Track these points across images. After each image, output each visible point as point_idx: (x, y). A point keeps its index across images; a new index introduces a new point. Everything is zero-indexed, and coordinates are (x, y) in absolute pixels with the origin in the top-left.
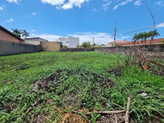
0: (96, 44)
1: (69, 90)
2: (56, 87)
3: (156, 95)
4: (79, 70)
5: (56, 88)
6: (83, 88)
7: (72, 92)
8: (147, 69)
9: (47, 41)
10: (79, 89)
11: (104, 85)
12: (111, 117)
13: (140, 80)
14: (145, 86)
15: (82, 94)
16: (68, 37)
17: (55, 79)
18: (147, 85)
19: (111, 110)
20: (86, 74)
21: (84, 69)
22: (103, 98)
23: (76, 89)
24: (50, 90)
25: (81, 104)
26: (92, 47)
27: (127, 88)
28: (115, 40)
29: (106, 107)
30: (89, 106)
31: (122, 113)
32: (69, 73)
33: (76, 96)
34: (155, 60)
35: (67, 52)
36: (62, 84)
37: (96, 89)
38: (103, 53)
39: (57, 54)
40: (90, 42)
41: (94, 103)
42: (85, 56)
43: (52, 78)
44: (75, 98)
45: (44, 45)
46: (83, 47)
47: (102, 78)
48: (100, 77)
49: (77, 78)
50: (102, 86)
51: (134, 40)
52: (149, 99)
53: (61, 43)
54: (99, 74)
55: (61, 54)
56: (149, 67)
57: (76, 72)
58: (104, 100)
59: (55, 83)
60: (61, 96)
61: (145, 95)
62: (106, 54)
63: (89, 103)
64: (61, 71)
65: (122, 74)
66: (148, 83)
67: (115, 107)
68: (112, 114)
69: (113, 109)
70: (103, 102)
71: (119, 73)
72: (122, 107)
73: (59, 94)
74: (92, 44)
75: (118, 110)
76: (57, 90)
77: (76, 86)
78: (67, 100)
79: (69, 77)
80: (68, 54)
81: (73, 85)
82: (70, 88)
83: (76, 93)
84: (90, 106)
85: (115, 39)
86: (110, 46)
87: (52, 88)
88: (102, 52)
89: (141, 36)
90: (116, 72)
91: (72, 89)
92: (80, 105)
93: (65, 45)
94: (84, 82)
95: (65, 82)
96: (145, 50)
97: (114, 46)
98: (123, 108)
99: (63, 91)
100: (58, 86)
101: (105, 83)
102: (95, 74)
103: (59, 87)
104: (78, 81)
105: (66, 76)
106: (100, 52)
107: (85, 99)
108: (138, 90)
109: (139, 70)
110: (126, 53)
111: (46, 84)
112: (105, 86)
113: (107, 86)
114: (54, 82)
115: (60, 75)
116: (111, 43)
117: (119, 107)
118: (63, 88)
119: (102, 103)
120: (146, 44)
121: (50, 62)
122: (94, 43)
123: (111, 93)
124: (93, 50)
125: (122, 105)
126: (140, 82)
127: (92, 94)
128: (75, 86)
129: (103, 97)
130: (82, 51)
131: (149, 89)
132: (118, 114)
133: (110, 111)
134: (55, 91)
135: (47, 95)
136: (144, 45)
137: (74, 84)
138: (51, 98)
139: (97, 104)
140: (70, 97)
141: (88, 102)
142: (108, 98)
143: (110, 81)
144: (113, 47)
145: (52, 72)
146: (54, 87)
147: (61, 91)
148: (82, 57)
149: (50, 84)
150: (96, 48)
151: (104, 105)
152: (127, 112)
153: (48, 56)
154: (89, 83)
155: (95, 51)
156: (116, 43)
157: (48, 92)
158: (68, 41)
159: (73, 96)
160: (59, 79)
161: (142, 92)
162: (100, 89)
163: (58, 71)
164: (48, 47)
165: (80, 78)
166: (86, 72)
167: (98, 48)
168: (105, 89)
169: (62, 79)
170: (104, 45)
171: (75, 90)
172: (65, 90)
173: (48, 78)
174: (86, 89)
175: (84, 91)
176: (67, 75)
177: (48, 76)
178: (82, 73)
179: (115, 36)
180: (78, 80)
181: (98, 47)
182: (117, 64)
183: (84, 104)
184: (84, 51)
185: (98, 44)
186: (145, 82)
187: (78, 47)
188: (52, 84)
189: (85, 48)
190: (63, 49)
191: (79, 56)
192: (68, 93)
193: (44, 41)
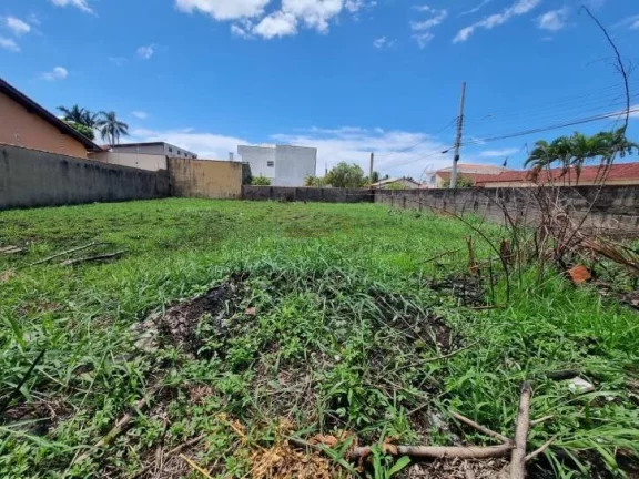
0: (382, 175)
1: (279, 353)
2: (229, 337)
3: (630, 388)
4: (319, 275)
5: (229, 341)
6: (333, 345)
7: (288, 362)
8: (589, 281)
9: (194, 157)
10: (318, 351)
11: (418, 338)
12: (450, 471)
13: (559, 325)
14: (583, 350)
15: (329, 369)
16: (274, 146)
17: (222, 308)
18: (591, 346)
19: (449, 443)
20: (346, 292)
21: (337, 272)
22: (414, 391)
23: (305, 350)
24: (202, 349)
25: (329, 412)
26: (367, 187)
27: (510, 355)
28: (459, 163)
29: (429, 430)
30: (358, 421)
31: (495, 456)
32: (277, 285)
33: (307, 379)
34: (618, 246)
35: (270, 203)
36: (251, 327)
37: (386, 352)
38: (408, 211)
39: (230, 209)
40: (357, 167)
41: (381, 409)
43: (211, 303)
44: (301, 384)
45: (182, 171)
46: (329, 186)
47: (408, 311)
48: (400, 306)
49: (311, 307)
50: (410, 341)
51: (530, 167)
52: (601, 402)
53: (246, 168)
54: (395, 296)
55: (246, 211)
56: (594, 275)
57: (305, 282)
58: (418, 399)
59: (225, 323)
60: (248, 373)
61: (583, 389)
62: (418, 216)
63: (361, 411)
64: (247, 275)
65: (487, 298)
66: (594, 338)
67: (461, 431)
68: (451, 459)
69: (455, 437)
70: (414, 406)
71: (474, 294)
72: (492, 433)
73: (239, 367)
74: (366, 174)
75: (477, 442)
76: (233, 350)
77: (305, 338)
78: (271, 392)
79: (277, 302)
80: (271, 209)
81: (293, 335)
82: (283, 344)
83: (305, 368)
84: (362, 420)
85: (457, 158)
86: (438, 184)
87: (211, 343)
88: (404, 207)
89: (561, 150)
90: (463, 290)
91: (292, 350)
92: (322, 418)
93: (263, 175)
94: (338, 323)
95: (263, 321)
96: (578, 207)
97: (452, 186)
98: (498, 435)
99: (256, 355)
100: (236, 333)
101: (423, 332)
102: (382, 294)
103: (241, 339)
104: (314, 319)
105: (267, 295)
106: (397, 206)
107: (341, 391)
108: (554, 367)
109: (558, 283)
110: (506, 214)
111: (187, 324)
112: (419, 342)
113: (430, 342)
114: (218, 318)
115: (243, 292)
116: (441, 174)
117: (482, 433)
118: (255, 342)
119: (410, 412)
120: (580, 184)
121: (201, 240)
122: (374, 170)
123: (445, 372)
124: (370, 197)
125: (494, 424)
126: (560, 332)
127: (371, 372)
128: (302, 338)
129: (415, 389)
130: (327, 201)
131: (598, 364)
132: (476, 462)
133: (444, 445)
134: (222, 355)
135: (194, 367)
136: (573, 184)
137: (296, 331)
138: (209, 382)
139: (391, 413)
140: (282, 381)
141: (356, 405)
142: (432, 392)
143: (439, 323)
144: (449, 190)
145: (210, 280)
146: (219, 338)
147: (249, 355)
148: (326, 226)
149: (202, 325)
150: (382, 191)
151: (419, 419)
152: (518, 455)
153: (196, 214)
154: (360, 328)
155: (377, 203)
156: (460, 176)
157: (197, 357)
158: (272, 158)
159: (295, 379)
160: (242, 307)
161: (571, 375)
162: (403, 355)
163: (234, 276)
164: (195, 180)
165: (321, 307)
167: (389, 192)
168: (422, 354)
169: (251, 306)
170: (410, 180)
171: (301, 354)
172: (264, 351)
173: (197, 300)
174: (349, 352)
175: (337, 358)
176: (269, 291)
177: (197, 295)
178: (331, 288)
179: (458, 145)
180: (315, 314)
181: (387, 187)
182: (466, 259)
183: (341, 411)
184: (334, 201)
185: (387, 177)
186: (581, 335)
187: (310, 183)
188: (211, 323)
189: (339, 190)
190: (253, 190)
191: (315, 218)
192: (274, 363)
193: (182, 156)
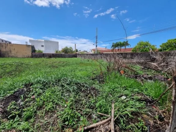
0: (79, 50)
1: (45, 109)
2: (24, 108)
3: (132, 96)
4: (59, 81)
5: (23, 110)
6: (64, 102)
7: (48, 111)
8: (124, 73)
9: (10, 43)
10: (59, 105)
11: (89, 94)
12: (98, 130)
13: (119, 84)
14: (124, 89)
15: (62, 110)
16: (43, 40)
17: (20, 98)
18: (125, 88)
19: (97, 122)
20: (68, 84)
21: (65, 79)
22: (88, 110)
23: (54, 106)
24: (11, 116)
25: (62, 124)
26: (74, 53)
27: (110, 94)
28: (97, 47)
29: (92, 120)
30: (72, 124)
31: (108, 121)
32: (44, 86)
33: (55, 115)
34: (128, 65)
35: (43, 59)
36: (33, 102)
37: (80, 100)
38: (86, 59)
39: (27, 61)
40: (71, 48)
41: (79, 118)
42: (66, 63)
43: (15, 97)
44: (53, 118)
45: (4, 48)
46: (63, 53)
47: (86, 87)
48: (84, 86)
49: (57, 91)
50: (87, 95)
51: (112, 49)
52: (127, 101)
53: (33, 47)
54: (83, 83)
55: (33, 61)
56: (125, 72)
57: (55, 84)
58: (89, 112)
59: (22, 103)
60: (32, 120)
61: (124, 98)
62: (89, 61)
63: (73, 121)
64: (32, 84)
65: (105, 80)
66: (126, 86)
67: (100, 117)
68: (98, 126)
69: (99, 119)
70: (88, 114)
71: (102, 80)
72: (107, 115)
73: (28, 119)
74: (74, 50)
75: (104, 119)
76: (25, 113)
77: (55, 102)
78: (42, 124)
79: (44, 92)
80: (43, 61)
81: (50, 102)
82: (46, 106)
83: (54, 112)
84: (73, 124)
85: (97, 46)
86: (93, 52)
87: (15, 112)
88: (85, 58)
89: (117, 45)
90: (100, 79)
91: (49, 107)
92: (60, 127)
93: (40, 50)
94: (66, 95)
95: (38, 99)
96: (121, 57)
97: (96, 53)
98: (108, 115)
99: (35, 112)
100: (27, 106)
101: (90, 92)
102: (79, 84)
103: (29, 108)
104: (58, 95)
105: (40, 90)
106: (83, 58)
107: (67, 116)
108: (119, 95)
109: (118, 75)
110: (107, 60)
111: (3, 107)
112: (89, 95)
113: (92, 95)
114: (18, 102)
115: (30, 91)
116: (94, 50)
117: (105, 116)
118: (35, 108)
119: (87, 116)
120: (121, 52)
121: (13, 73)
122: (76, 49)
123: (96, 102)
124: (75, 56)
125: (107, 113)
126: (119, 86)
127: (76, 107)
128: (53, 102)
129: (88, 109)
130: (63, 58)
131: (127, 92)
132: (104, 125)
134: (20, 116)
135: (6, 124)
136: (120, 52)
137: (51, 100)
138: (14, 128)
139: (82, 119)
140: (46, 119)
141: (71, 120)
142: (93, 109)
143: (94, 89)
144: (96, 54)
145: (15, 88)
146: (19, 110)
147: (32, 113)
148: (63, 65)
149: (11, 105)
150: (79, 54)
151: (90, 117)
152: (112, 120)
153: (11, 64)
154: (72, 94)
155: (77, 58)
156: (97, 50)
157: (8, 119)
158: (43, 44)
159: (51, 116)
160: (29, 96)
161: (122, 96)
162: (85, 100)
163: (26, 85)
164: (10, 51)
165: (60, 91)
166: (68, 83)
167: (81, 55)
168: (90, 99)
169: (33, 95)
170: (86, 51)
171: (53, 107)
172: (39, 110)
173: (8, 97)
174: (69, 103)
175: (66, 106)
176: (41, 89)
177: (9, 95)
178: (63, 84)
179: (97, 43)
180: (58, 93)
181: (80, 53)
182: (100, 71)
183: (67, 123)
184: (65, 57)
185: (80, 51)
186: (123, 86)
187: (57, 52)
188: (15, 105)
189: (66, 54)
190: (35, 54)
191: (59, 63)
192: (43, 113)
193: (4, 42)
